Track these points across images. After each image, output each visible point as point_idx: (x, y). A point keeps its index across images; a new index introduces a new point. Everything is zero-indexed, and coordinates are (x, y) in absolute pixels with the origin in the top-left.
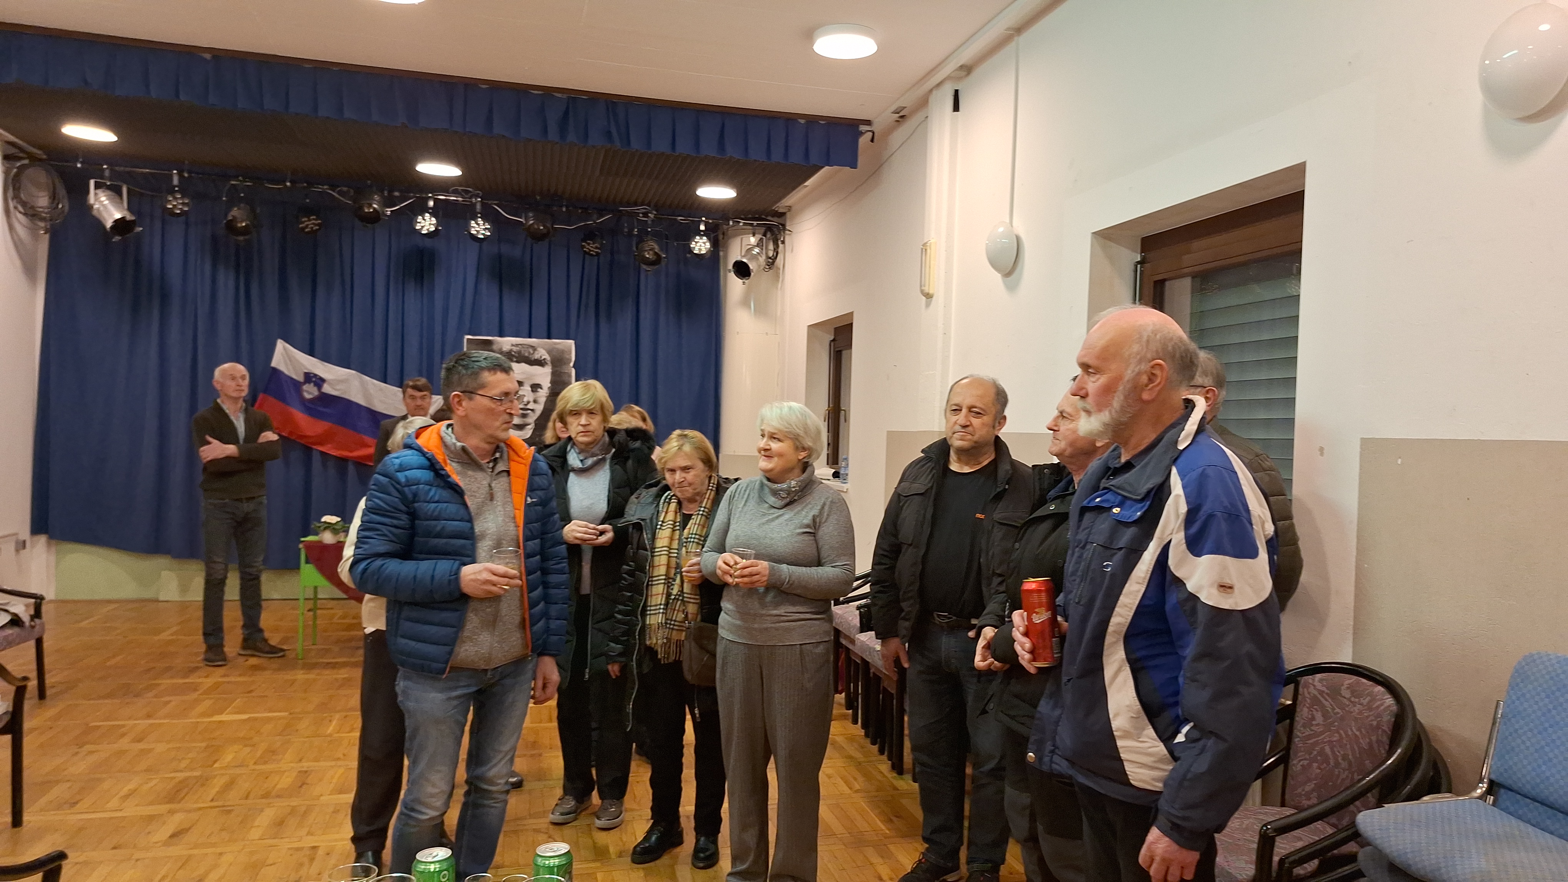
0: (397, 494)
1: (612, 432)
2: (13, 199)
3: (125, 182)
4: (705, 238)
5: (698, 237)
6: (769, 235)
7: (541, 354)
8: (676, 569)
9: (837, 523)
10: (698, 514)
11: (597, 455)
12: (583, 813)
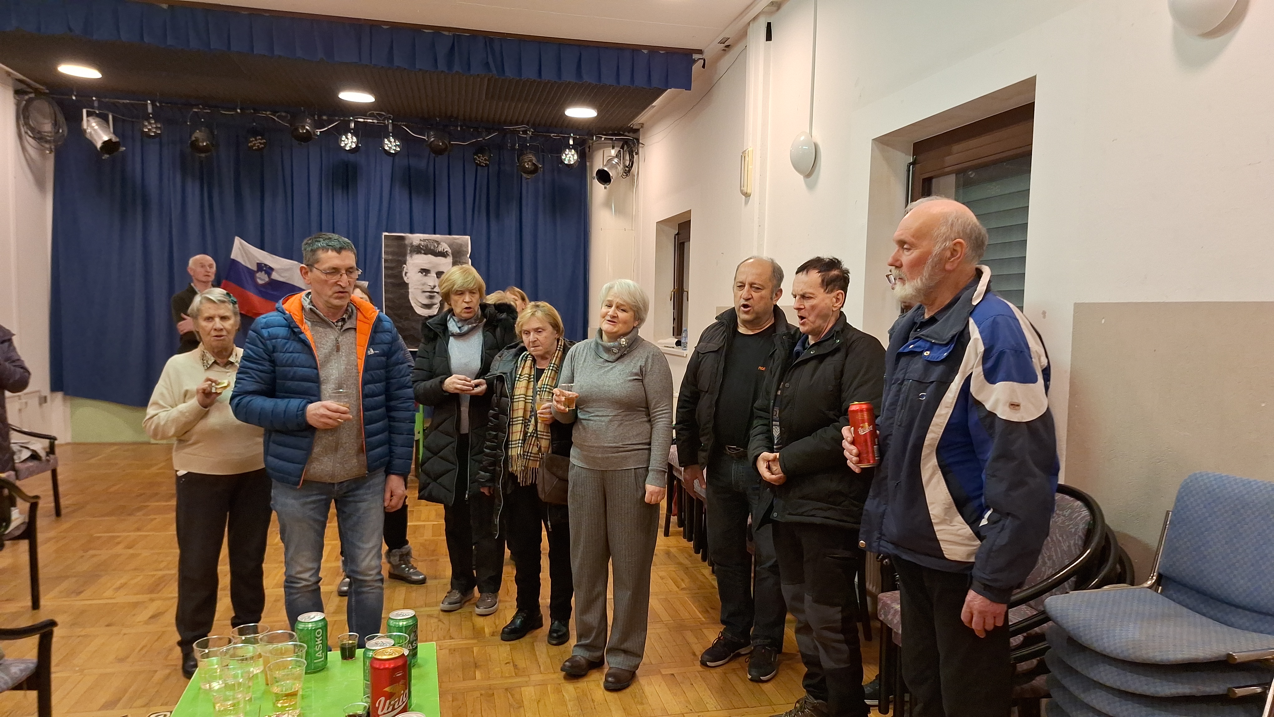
0: (262, 346)
1: (484, 307)
2: (23, 126)
3: (111, 112)
4: (573, 151)
5: (567, 150)
6: (625, 148)
7: (444, 247)
8: (531, 412)
9: (659, 372)
10: (549, 369)
11: (472, 323)
12: (467, 603)
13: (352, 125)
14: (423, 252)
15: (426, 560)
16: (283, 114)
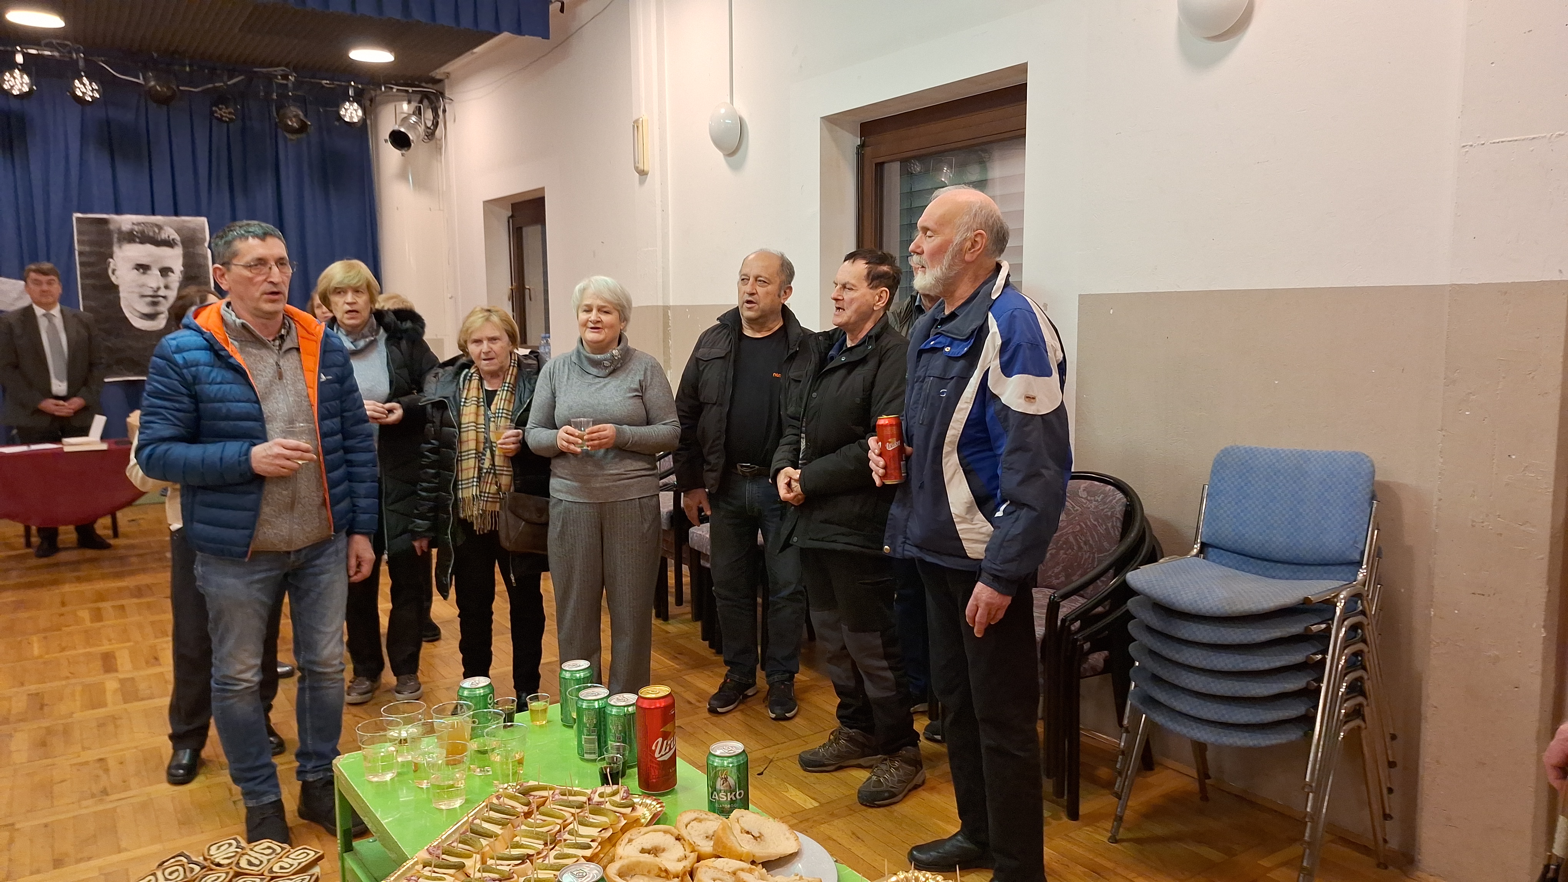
0: (176, 377)
4: (355, 104)
5: (347, 103)
6: (426, 102)
7: (170, 233)
8: (485, 443)
9: (660, 386)
10: (503, 390)
13: (20, 59)
14: (137, 240)
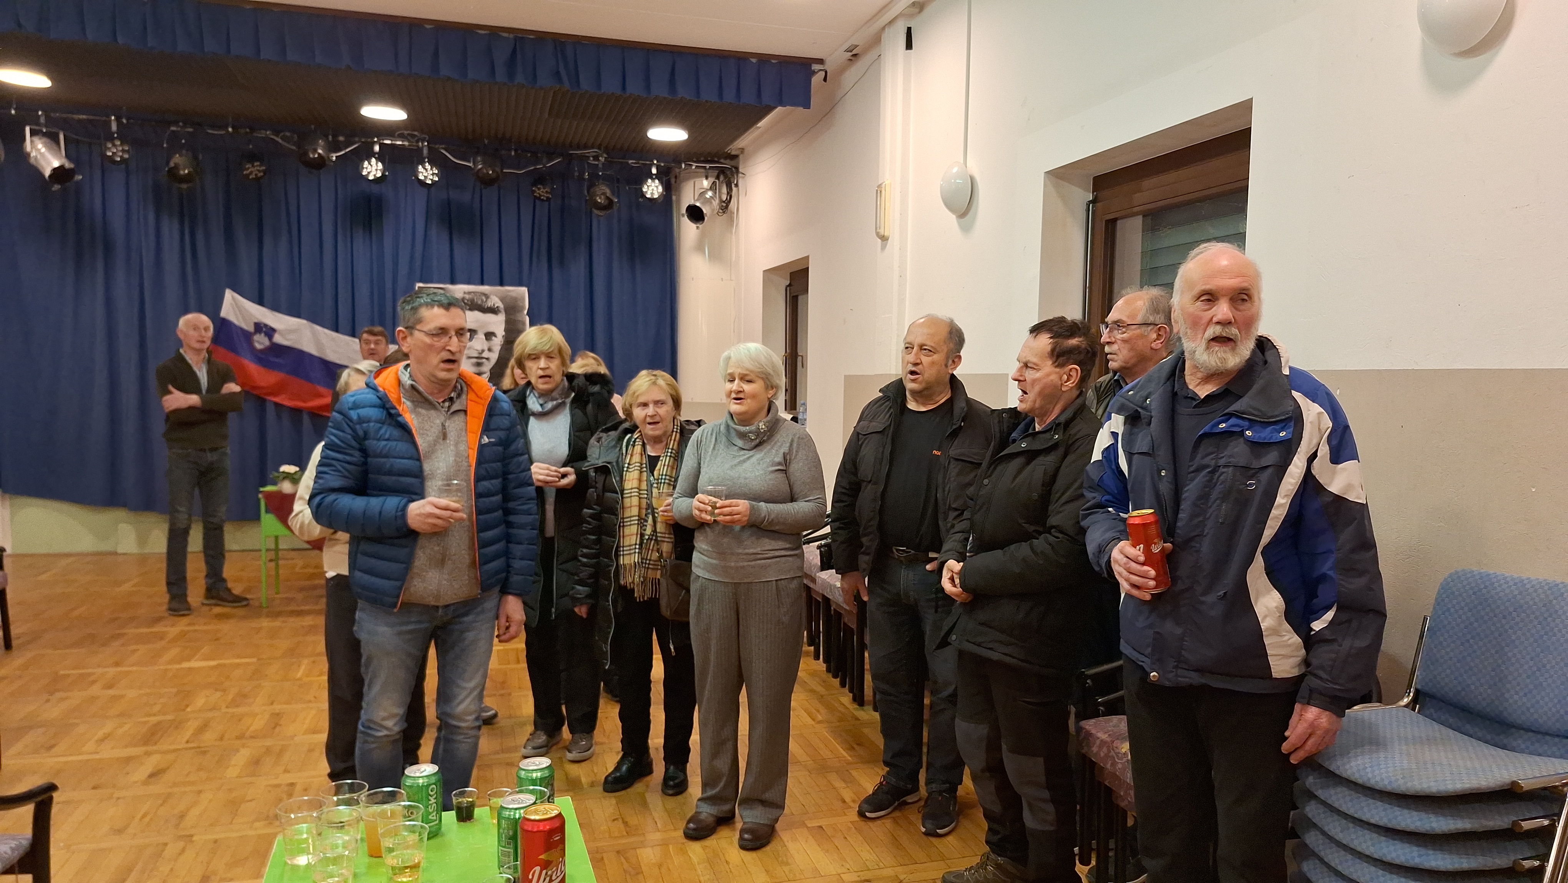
0: (350, 432)
1: (571, 377)
3: (62, 130)
4: (657, 181)
5: (650, 181)
6: (722, 178)
7: (495, 301)
8: (647, 509)
9: (806, 459)
10: (667, 456)
11: (556, 399)
12: (555, 747)
13: (377, 148)
14: (468, 308)
15: (495, 695)
16: (288, 134)
